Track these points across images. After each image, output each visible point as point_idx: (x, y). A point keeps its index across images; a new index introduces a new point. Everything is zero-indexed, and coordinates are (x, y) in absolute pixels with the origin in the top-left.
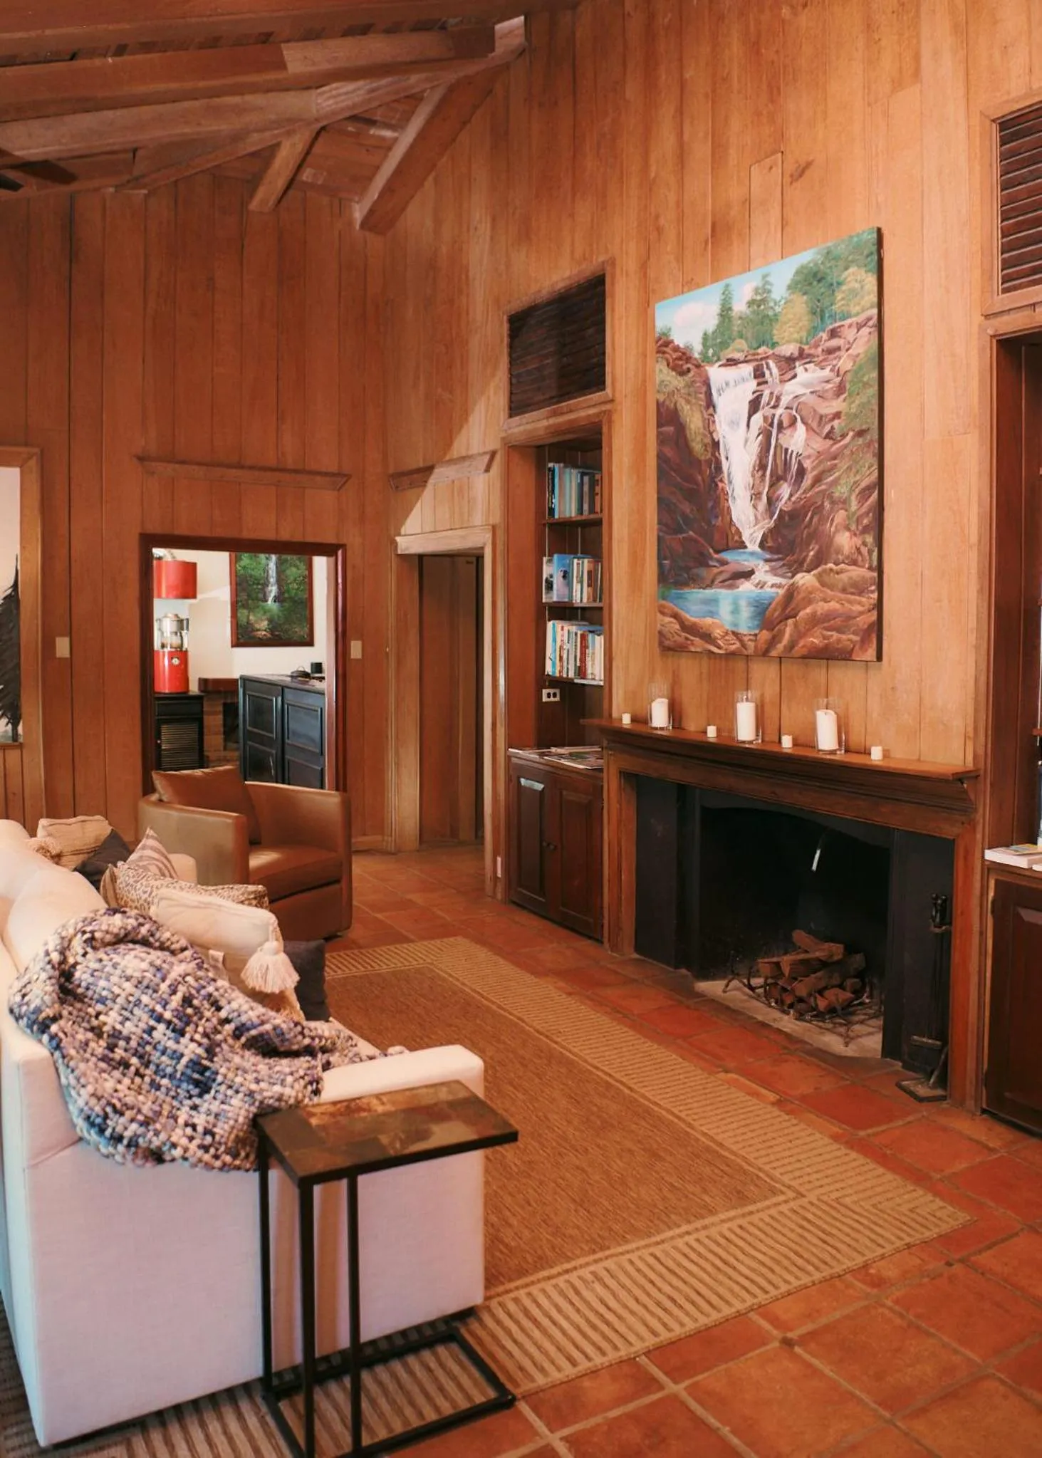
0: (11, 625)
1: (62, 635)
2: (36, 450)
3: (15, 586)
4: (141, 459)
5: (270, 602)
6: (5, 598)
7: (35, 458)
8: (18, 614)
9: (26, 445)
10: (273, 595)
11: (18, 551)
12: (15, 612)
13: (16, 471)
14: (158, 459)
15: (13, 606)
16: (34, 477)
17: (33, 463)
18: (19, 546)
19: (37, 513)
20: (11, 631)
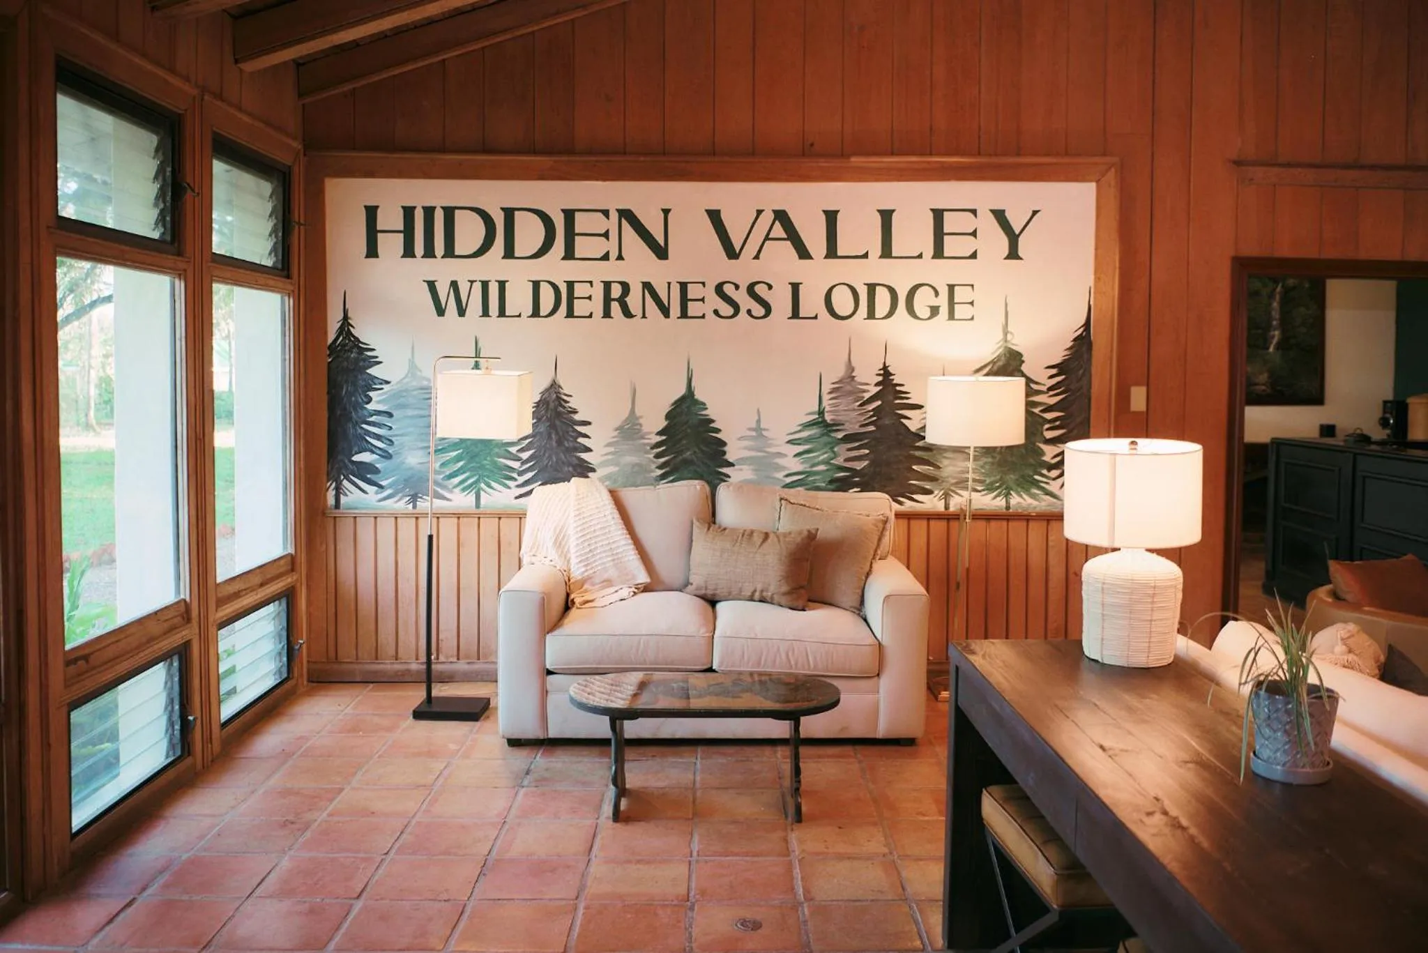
0: (1081, 372)
1: (1138, 384)
2: (1115, 159)
3: (1087, 325)
4: (1238, 163)
5: (1271, 349)
6: (1075, 340)
7: (1113, 170)
8: (1089, 359)
9: (1104, 154)
10: (1275, 341)
11: (1091, 283)
12: (1085, 356)
13: (1092, 186)
14: (1255, 163)
15: (1084, 349)
16: (1112, 193)
17: (1111, 175)
18: (1092, 277)
19: (1115, 236)
20: (1080, 380)
